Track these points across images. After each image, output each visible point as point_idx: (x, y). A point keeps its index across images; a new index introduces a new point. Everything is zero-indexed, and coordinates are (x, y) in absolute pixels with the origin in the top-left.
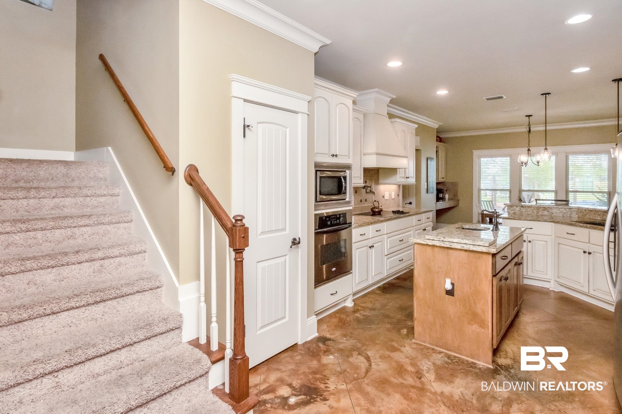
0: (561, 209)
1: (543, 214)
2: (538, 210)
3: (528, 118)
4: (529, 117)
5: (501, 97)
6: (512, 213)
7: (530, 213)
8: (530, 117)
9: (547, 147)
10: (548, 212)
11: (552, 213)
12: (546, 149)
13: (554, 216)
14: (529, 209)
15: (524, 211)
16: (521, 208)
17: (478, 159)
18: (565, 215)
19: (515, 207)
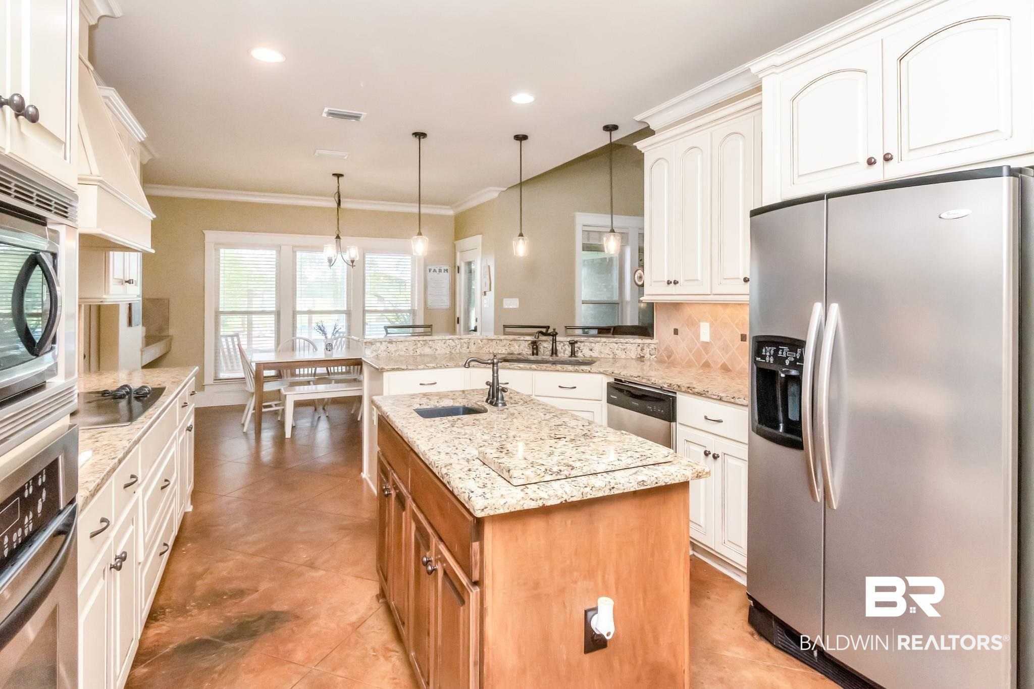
0: (448, 341)
1: (422, 352)
2: (415, 347)
3: (336, 178)
4: (338, 177)
5: (357, 117)
6: (374, 357)
7: (403, 353)
8: (340, 178)
9: (421, 231)
10: (431, 347)
11: (436, 350)
12: (420, 234)
13: (439, 354)
14: (401, 346)
15: (394, 350)
16: (389, 345)
17: (215, 250)
18: (453, 351)
19: (378, 344)
